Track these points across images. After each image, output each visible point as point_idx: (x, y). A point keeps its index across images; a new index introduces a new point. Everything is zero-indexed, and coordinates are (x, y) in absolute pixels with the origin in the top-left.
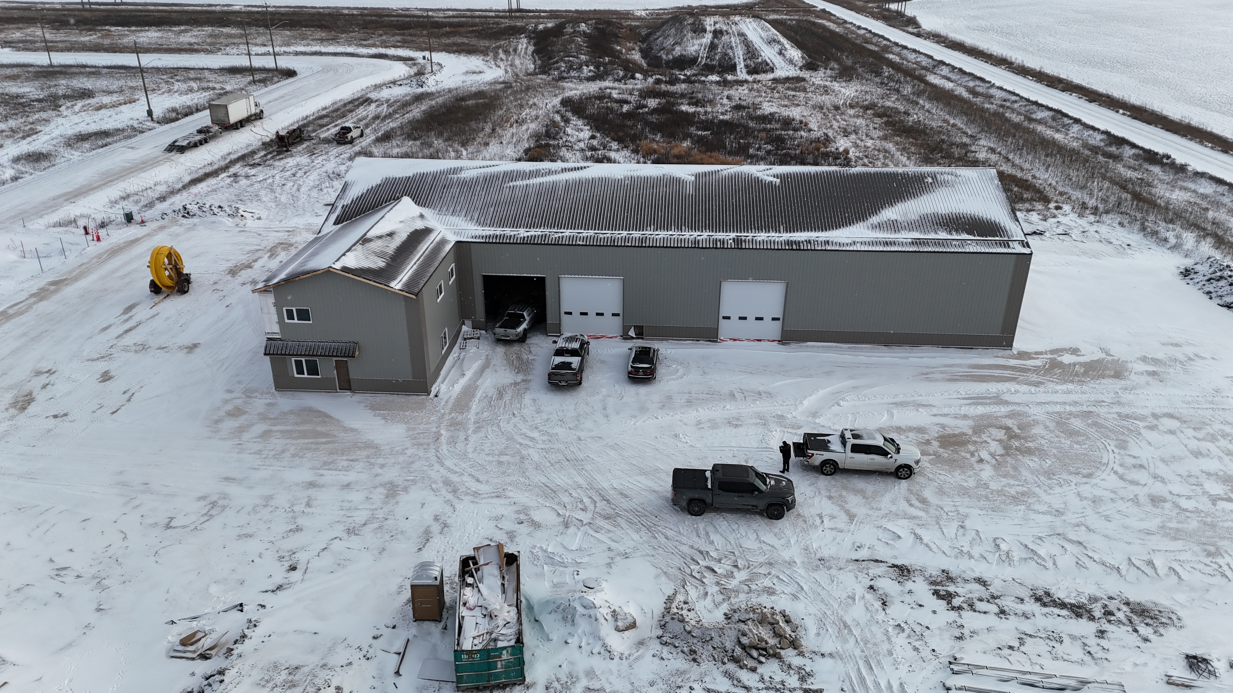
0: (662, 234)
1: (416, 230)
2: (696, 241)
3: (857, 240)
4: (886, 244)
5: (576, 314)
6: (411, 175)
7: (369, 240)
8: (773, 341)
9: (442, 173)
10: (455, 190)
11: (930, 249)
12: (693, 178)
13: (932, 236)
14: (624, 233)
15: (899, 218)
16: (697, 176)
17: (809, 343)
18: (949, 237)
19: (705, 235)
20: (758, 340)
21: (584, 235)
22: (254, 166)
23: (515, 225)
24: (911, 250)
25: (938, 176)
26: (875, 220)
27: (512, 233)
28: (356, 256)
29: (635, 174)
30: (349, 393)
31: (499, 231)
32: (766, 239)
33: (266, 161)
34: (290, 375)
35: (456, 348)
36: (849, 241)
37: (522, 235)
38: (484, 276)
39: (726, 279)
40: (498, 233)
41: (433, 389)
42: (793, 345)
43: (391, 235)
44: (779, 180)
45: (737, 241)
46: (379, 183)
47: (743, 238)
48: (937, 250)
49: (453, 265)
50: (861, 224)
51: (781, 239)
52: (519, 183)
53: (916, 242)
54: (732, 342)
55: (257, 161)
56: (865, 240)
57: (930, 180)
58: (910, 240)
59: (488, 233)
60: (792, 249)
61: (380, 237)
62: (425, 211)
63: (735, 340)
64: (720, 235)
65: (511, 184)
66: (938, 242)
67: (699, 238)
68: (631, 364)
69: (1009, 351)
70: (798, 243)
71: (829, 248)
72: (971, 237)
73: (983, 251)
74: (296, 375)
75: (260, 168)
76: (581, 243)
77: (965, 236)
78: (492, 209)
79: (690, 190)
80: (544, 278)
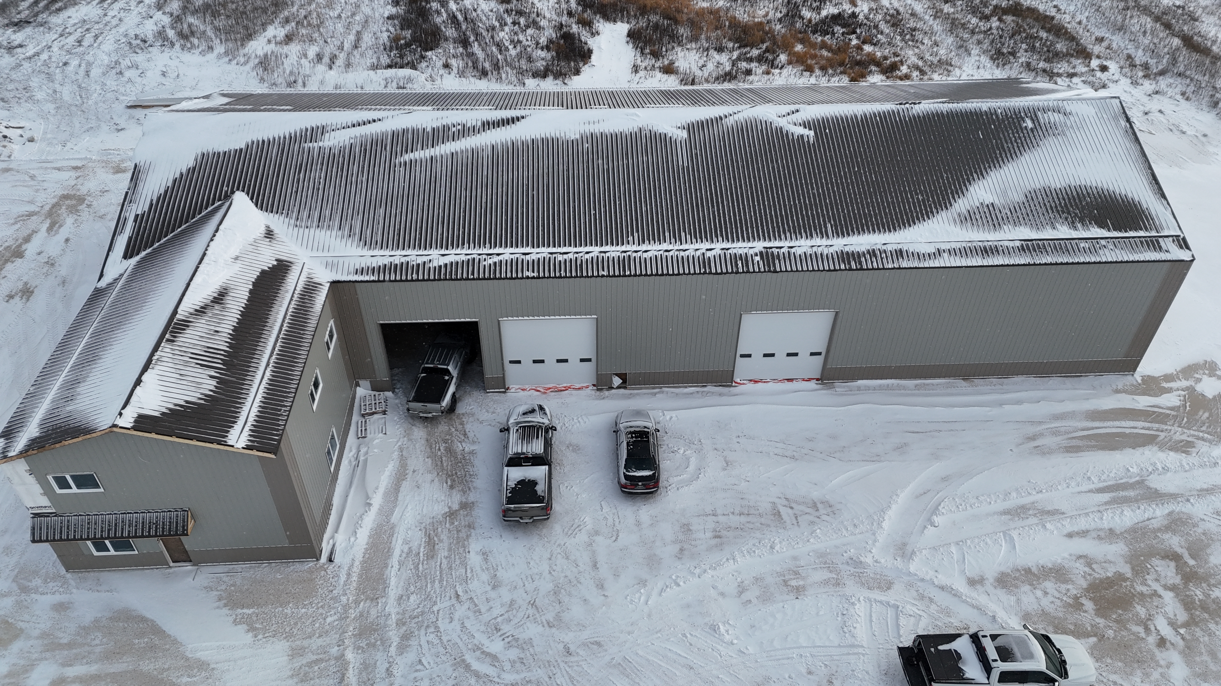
0: (654, 249)
1: (263, 272)
2: (705, 262)
3: (943, 247)
4: (986, 251)
5: (527, 362)
6: (243, 146)
7: (184, 325)
8: (809, 380)
9: (292, 139)
10: (317, 174)
11: (1049, 259)
12: (685, 134)
13: (1048, 233)
14: (595, 250)
15: (997, 202)
16: (690, 128)
17: (860, 382)
18: (1074, 234)
19: (718, 246)
20: (789, 380)
21: (534, 257)
22: (19, 25)
23: (423, 244)
24: (1022, 262)
25: (1039, 114)
26: (961, 205)
27: (420, 260)
28: (162, 378)
29: (597, 129)
30: (188, 567)
31: (398, 256)
32: (809, 251)
33: (36, 15)
34: (86, 553)
35: (351, 439)
36: (931, 249)
37: (435, 264)
38: (382, 325)
39: (749, 311)
40: (397, 261)
41: (324, 545)
42: (840, 386)
43: (220, 298)
44: (812, 133)
45: (767, 256)
46: (191, 164)
47: (775, 251)
48: (1060, 260)
49: (332, 322)
50: (944, 213)
51: (831, 250)
52: (419, 154)
53: (1028, 246)
54: (751, 386)
55: (23, 16)
56: (953, 245)
57: (1029, 124)
58: (1018, 244)
59: (381, 261)
60: (851, 269)
61: (201, 311)
62: (276, 222)
63: (756, 382)
64: (740, 247)
65: (407, 157)
66: (1060, 246)
67: (709, 254)
68: (622, 470)
69: (1130, 378)
70: (856, 256)
71: (904, 264)
72: (1104, 233)
73: (1126, 259)
74: (96, 553)
75: (29, 30)
76: (530, 274)
77: (1096, 232)
78: (382, 211)
79: (683, 159)
80: (476, 323)
